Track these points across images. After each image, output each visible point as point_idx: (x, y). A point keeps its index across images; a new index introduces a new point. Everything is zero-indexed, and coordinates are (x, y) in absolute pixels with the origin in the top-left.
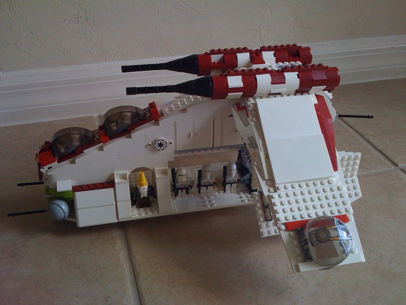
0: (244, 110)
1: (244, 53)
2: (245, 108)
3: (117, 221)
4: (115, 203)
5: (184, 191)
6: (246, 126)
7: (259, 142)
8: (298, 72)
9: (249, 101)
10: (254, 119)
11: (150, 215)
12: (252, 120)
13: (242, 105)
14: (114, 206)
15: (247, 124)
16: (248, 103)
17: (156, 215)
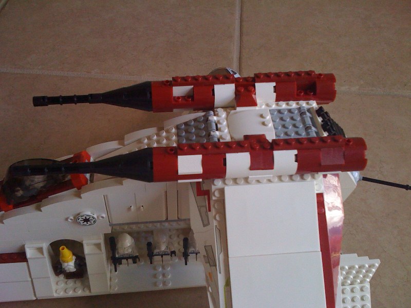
0: (206, 197)
1: (226, 85)
2: (208, 193)
3: (35, 298)
4: (30, 280)
5: (130, 261)
6: (204, 226)
7: (219, 257)
8: (298, 150)
9: (214, 185)
10: (218, 218)
11: (80, 293)
12: (215, 218)
13: (205, 187)
14: (30, 283)
15: (206, 222)
16: (213, 188)
17: (87, 293)
